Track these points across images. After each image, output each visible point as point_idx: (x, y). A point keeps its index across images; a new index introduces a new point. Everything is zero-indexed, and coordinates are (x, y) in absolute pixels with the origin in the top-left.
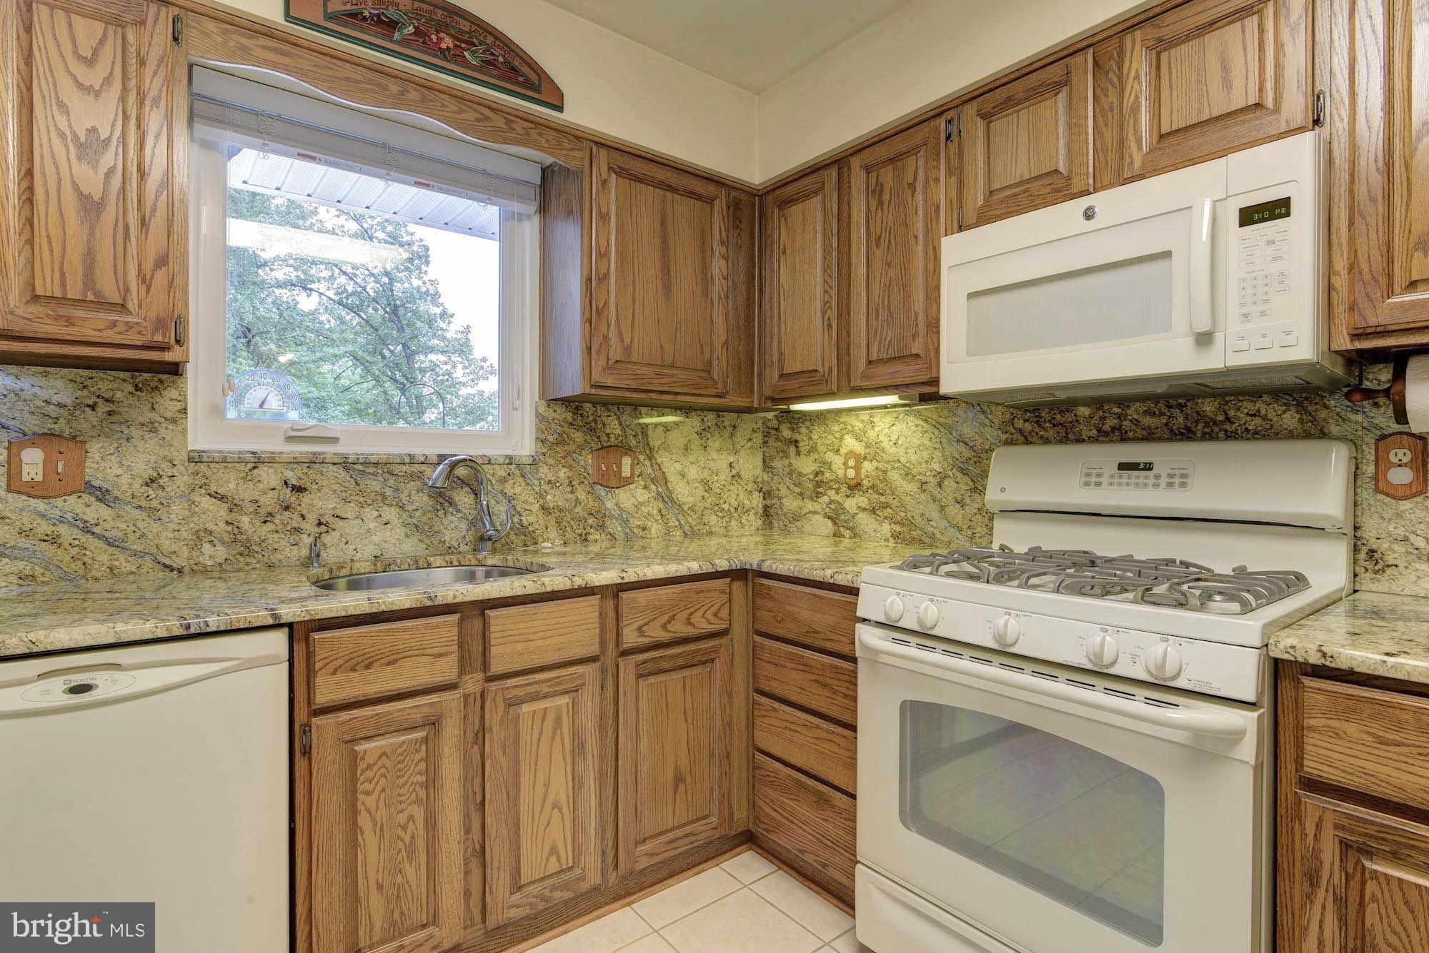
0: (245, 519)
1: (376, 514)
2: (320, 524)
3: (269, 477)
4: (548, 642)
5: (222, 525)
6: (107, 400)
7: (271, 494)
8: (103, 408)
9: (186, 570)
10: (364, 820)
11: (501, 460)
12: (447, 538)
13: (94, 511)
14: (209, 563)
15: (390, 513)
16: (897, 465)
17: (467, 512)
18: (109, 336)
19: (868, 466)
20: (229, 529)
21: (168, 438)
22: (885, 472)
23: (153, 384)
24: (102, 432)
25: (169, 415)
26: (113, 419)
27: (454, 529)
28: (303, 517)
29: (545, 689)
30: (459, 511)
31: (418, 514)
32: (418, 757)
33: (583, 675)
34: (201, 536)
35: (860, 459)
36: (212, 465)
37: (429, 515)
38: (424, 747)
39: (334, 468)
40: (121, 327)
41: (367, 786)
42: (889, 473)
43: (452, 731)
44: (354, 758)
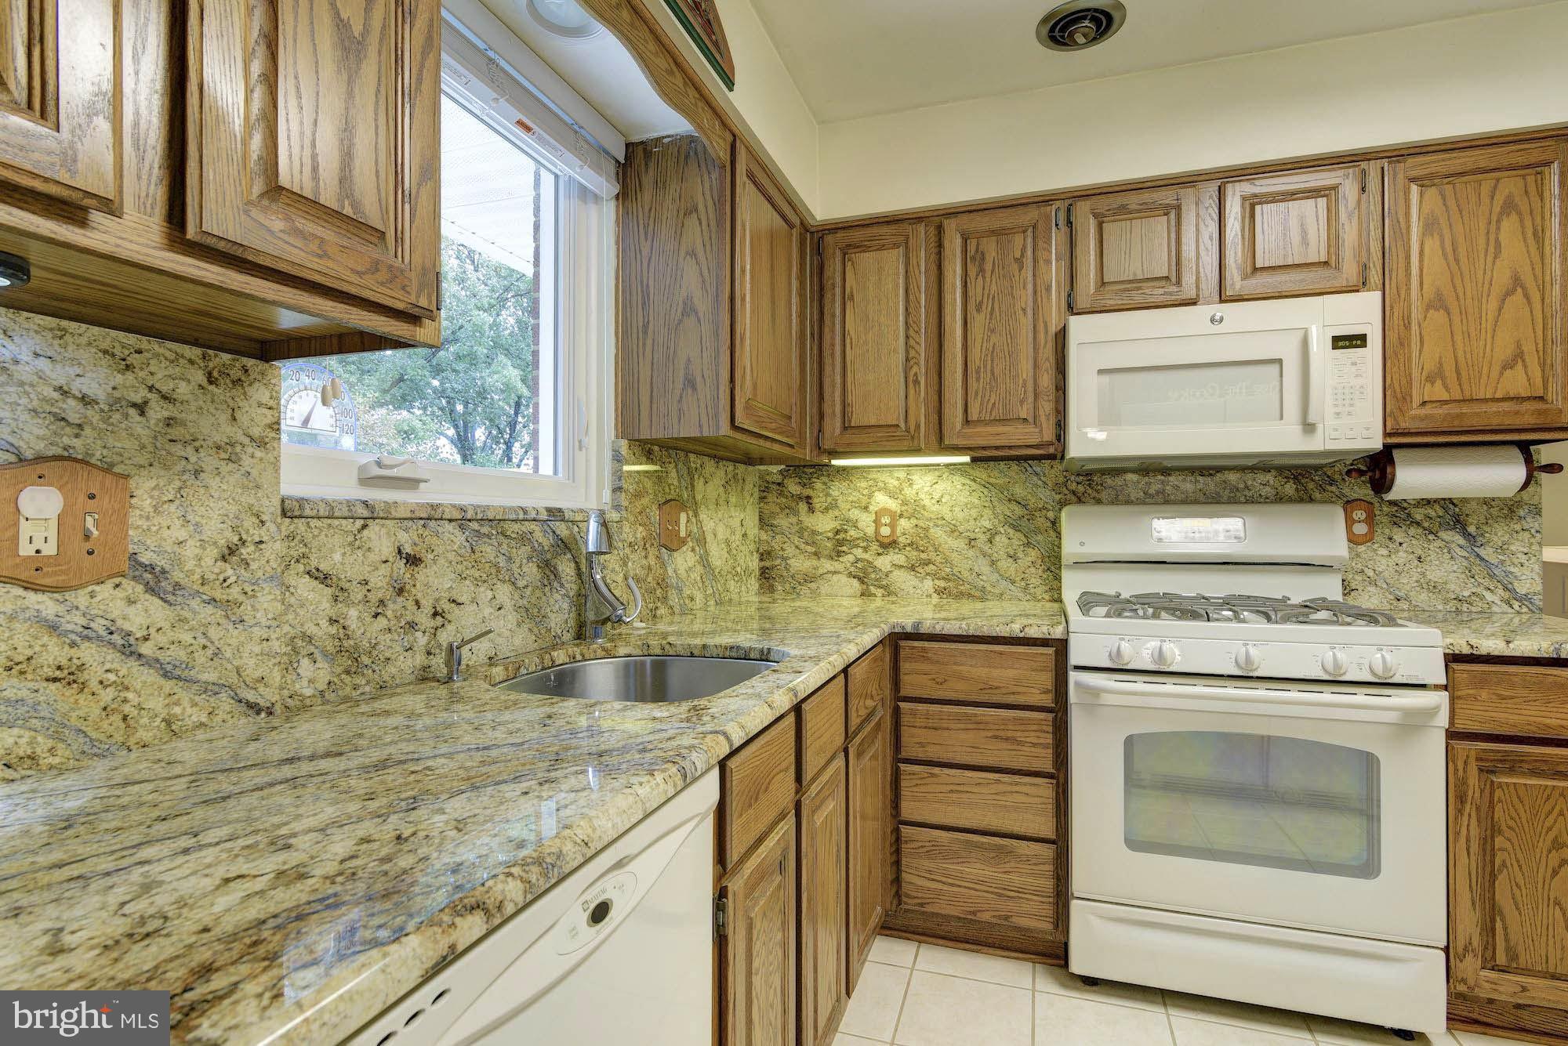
0: (353, 613)
1: (490, 594)
2: (435, 614)
3: (382, 540)
5: (324, 623)
6: (165, 397)
7: (384, 570)
8: (158, 411)
9: (278, 709)
10: (755, 1011)
13: (142, 613)
14: (308, 692)
15: (504, 593)
16: (940, 522)
17: (569, 586)
19: (904, 524)
20: (333, 630)
21: (254, 472)
22: (927, 529)
23: (236, 373)
24: (157, 458)
25: (256, 432)
26: (176, 432)
27: (558, 611)
28: (417, 603)
30: (562, 585)
31: (528, 591)
34: (300, 645)
35: (895, 517)
36: (313, 523)
37: (538, 593)
39: (449, 527)
41: (757, 962)
42: (932, 530)
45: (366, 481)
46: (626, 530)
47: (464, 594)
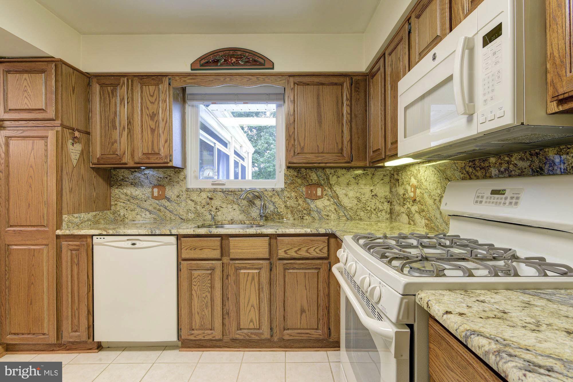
0: (198, 207)
1: (231, 206)
2: (216, 209)
3: (204, 195)
4: (249, 251)
5: (193, 208)
6: (169, 176)
7: (204, 200)
8: (169, 178)
9: (185, 220)
10: (194, 292)
11: (270, 190)
12: (253, 215)
13: (167, 204)
14: (190, 218)
15: (235, 206)
16: (427, 191)
17: (259, 207)
18: (157, 161)
19: (418, 191)
20: (195, 209)
21: (181, 185)
22: (423, 194)
23: (178, 171)
24: (169, 184)
25: (182, 179)
26: (171, 180)
27: (255, 212)
28: (212, 206)
29: (248, 266)
30: (257, 206)
31: (244, 207)
32: (208, 278)
33: (262, 264)
34: (189, 211)
35: (416, 188)
36: (191, 192)
37: (247, 207)
38: (210, 276)
39: (220, 193)
40: (159, 159)
41: (195, 283)
42: (424, 195)
43: (218, 273)
44: (191, 275)
45: (213, 184)
46: (286, 193)
47: (224, 205)
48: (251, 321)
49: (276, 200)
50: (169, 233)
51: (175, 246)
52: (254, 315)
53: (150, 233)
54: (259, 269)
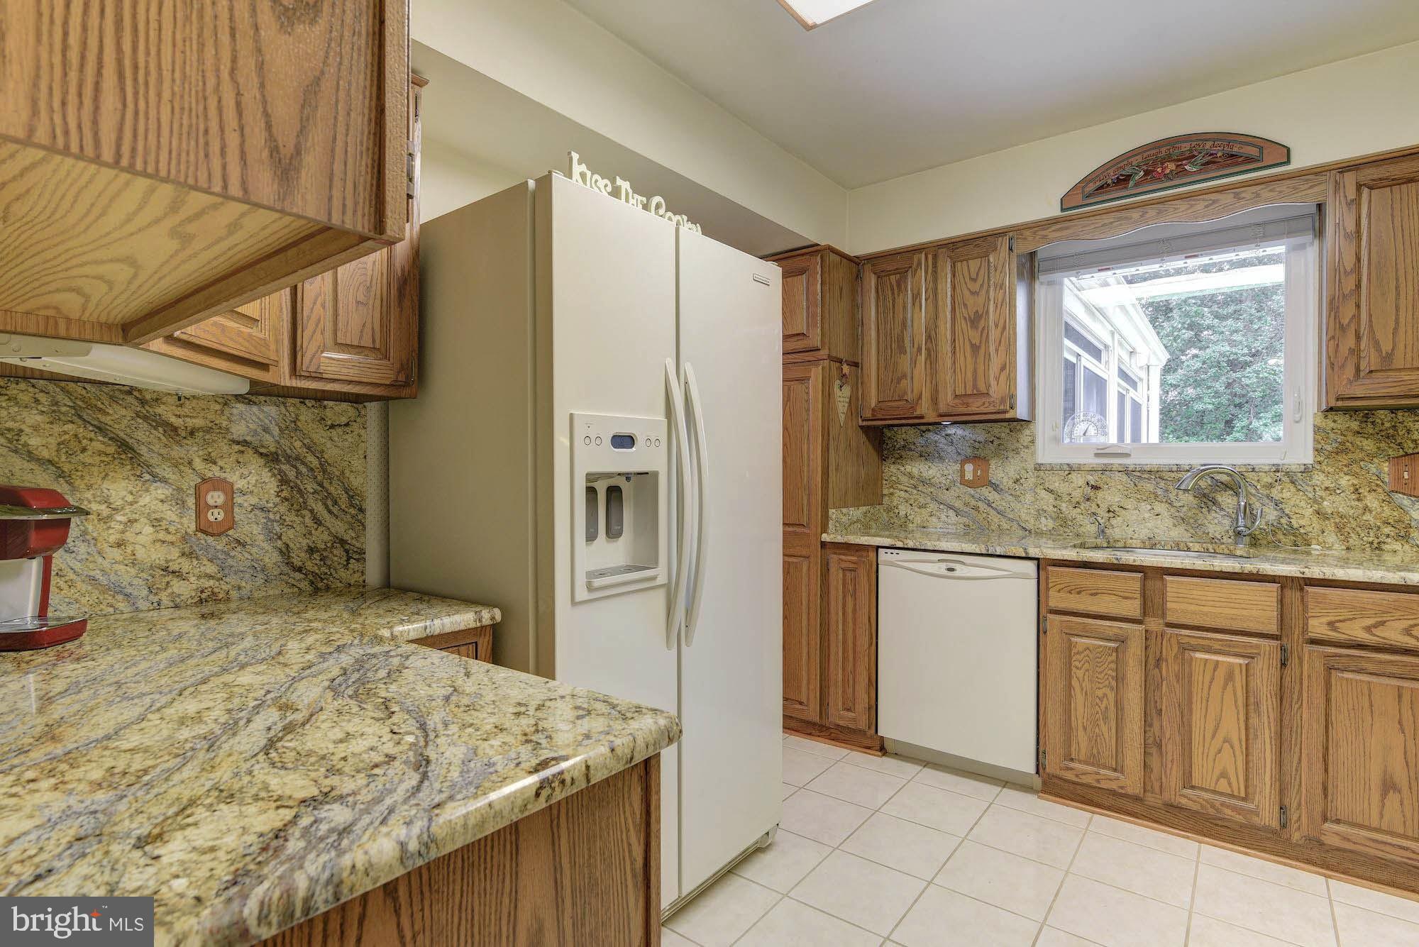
0: (1064, 505)
1: (1149, 507)
2: (1109, 511)
3: (1078, 480)
4: (1219, 610)
5: (1051, 507)
6: (998, 438)
7: (1079, 490)
8: (997, 442)
9: (1033, 531)
10: (1075, 683)
11: (1267, 468)
12: (1211, 531)
13: (993, 496)
14: (1044, 529)
15: (1160, 508)
17: (1231, 511)
18: (982, 409)
20: (1055, 510)
21: (1025, 457)
23: (1018, 427)
24: (996, 455)
25: (1025, 444)
26: (1001, 448)
27: (1217, 524)
28: (1098, 505)
29: (1217, 646)
30: (1222, 509)
31: (1185, 509)
32: (1110, 659)
33: (1258, 646)
34: (1040, 512)
36: (1047, 472)
37: (1194, 511)
38: (1114, 654)
39: (1120, 474)
40: (987, 405)
41: (1077, 663)
43: (1135, 649)
44: (1070, 646)
45: (1097, 455)
46: (1319, 478)
47: (1129, 504)
48: (1224, 775)
49: (1286, 495)
50: (1024, 555)
51: (1034, 582)
52: (1231, 762)
53: (984, 552)
54: (1248, 657)
